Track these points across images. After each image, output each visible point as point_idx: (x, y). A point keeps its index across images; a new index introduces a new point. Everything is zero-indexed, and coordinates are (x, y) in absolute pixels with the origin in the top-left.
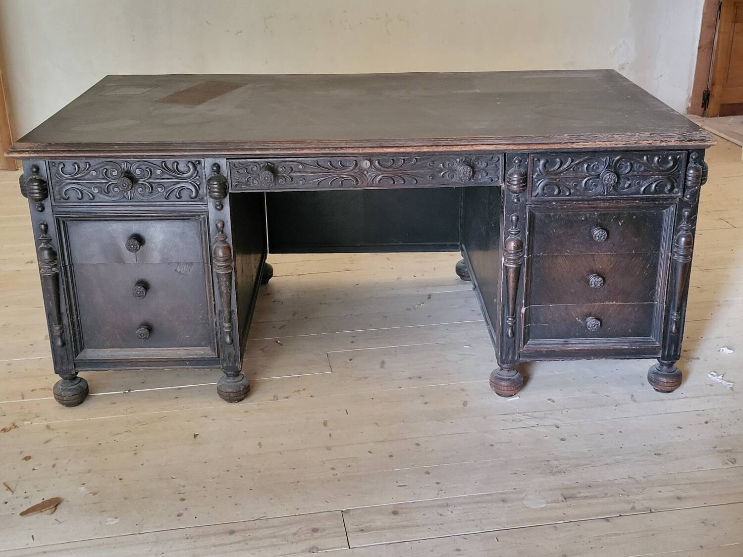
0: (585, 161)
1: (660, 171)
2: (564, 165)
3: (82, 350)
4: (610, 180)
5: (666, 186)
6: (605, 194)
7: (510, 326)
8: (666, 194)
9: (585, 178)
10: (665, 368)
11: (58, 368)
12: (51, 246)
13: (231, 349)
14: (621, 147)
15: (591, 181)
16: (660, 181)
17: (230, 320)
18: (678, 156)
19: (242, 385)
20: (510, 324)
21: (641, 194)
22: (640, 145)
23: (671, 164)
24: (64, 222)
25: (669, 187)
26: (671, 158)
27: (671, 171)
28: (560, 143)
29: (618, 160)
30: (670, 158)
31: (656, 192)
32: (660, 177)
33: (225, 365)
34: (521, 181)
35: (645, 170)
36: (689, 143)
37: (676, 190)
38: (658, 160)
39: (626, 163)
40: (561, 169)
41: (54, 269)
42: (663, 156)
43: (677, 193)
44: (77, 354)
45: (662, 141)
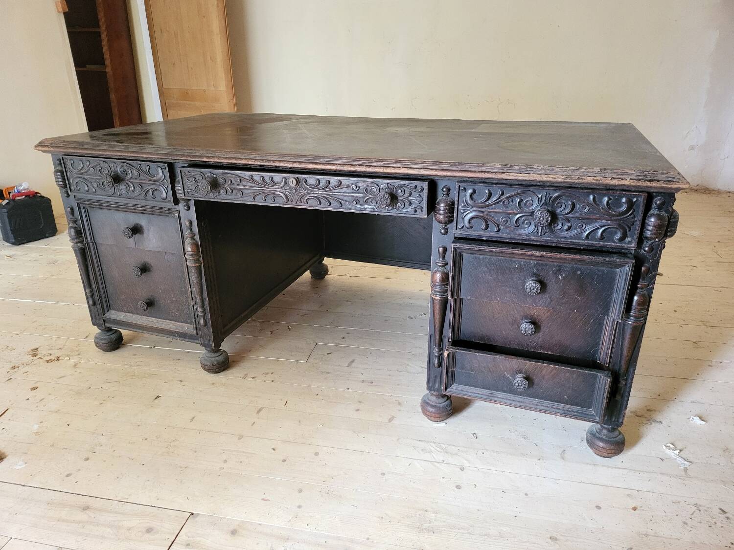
0: (517, 194)
1: (610, 215)
2: (493, 197)
3: (108, 311)
4: (542, 218)
5: (616, 233)
6: (539, 234)
7: (436, 356)
8: (614, 242)
9: (517, 214)
10: (605, 432)
11: (94, 321)
12: (77, 226)
13: (205, 330)
14: (560, 182)
15: (523, 218)
16: (609, 227)
17: (203, 306)
18: (635, 200)
19: (216, 361)
20: (436, 354)
21: (583, 240)
22: (584, 181)
23: (624, 208)
24: (84, 208)
25: (619, 235)
26: (626, 201)
27: (624, 216)
28: (488, 172)
29: (557, 198)
30: (624, 200)
31: (602, 238)
32: (609, 222)
33: (202, 342)
34: (446, 211)
35: (589, 212)
36: (649, 184)
37: (628, 239)
38: (608, 202)
39: (567, 201)
40: (489, 201)
41: (79, 244)
42: (614, 197)
43: (630, 243)
44: (104, 314)
45: (613, 178)
